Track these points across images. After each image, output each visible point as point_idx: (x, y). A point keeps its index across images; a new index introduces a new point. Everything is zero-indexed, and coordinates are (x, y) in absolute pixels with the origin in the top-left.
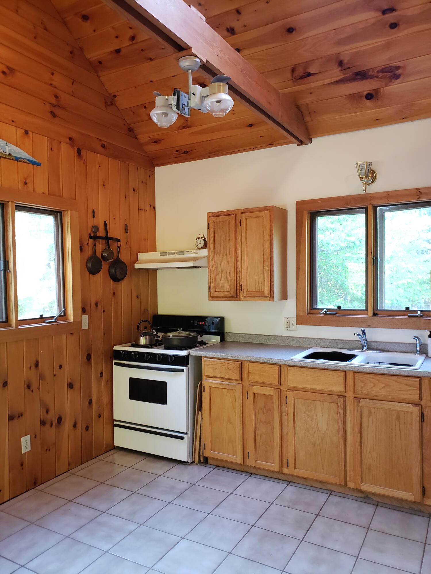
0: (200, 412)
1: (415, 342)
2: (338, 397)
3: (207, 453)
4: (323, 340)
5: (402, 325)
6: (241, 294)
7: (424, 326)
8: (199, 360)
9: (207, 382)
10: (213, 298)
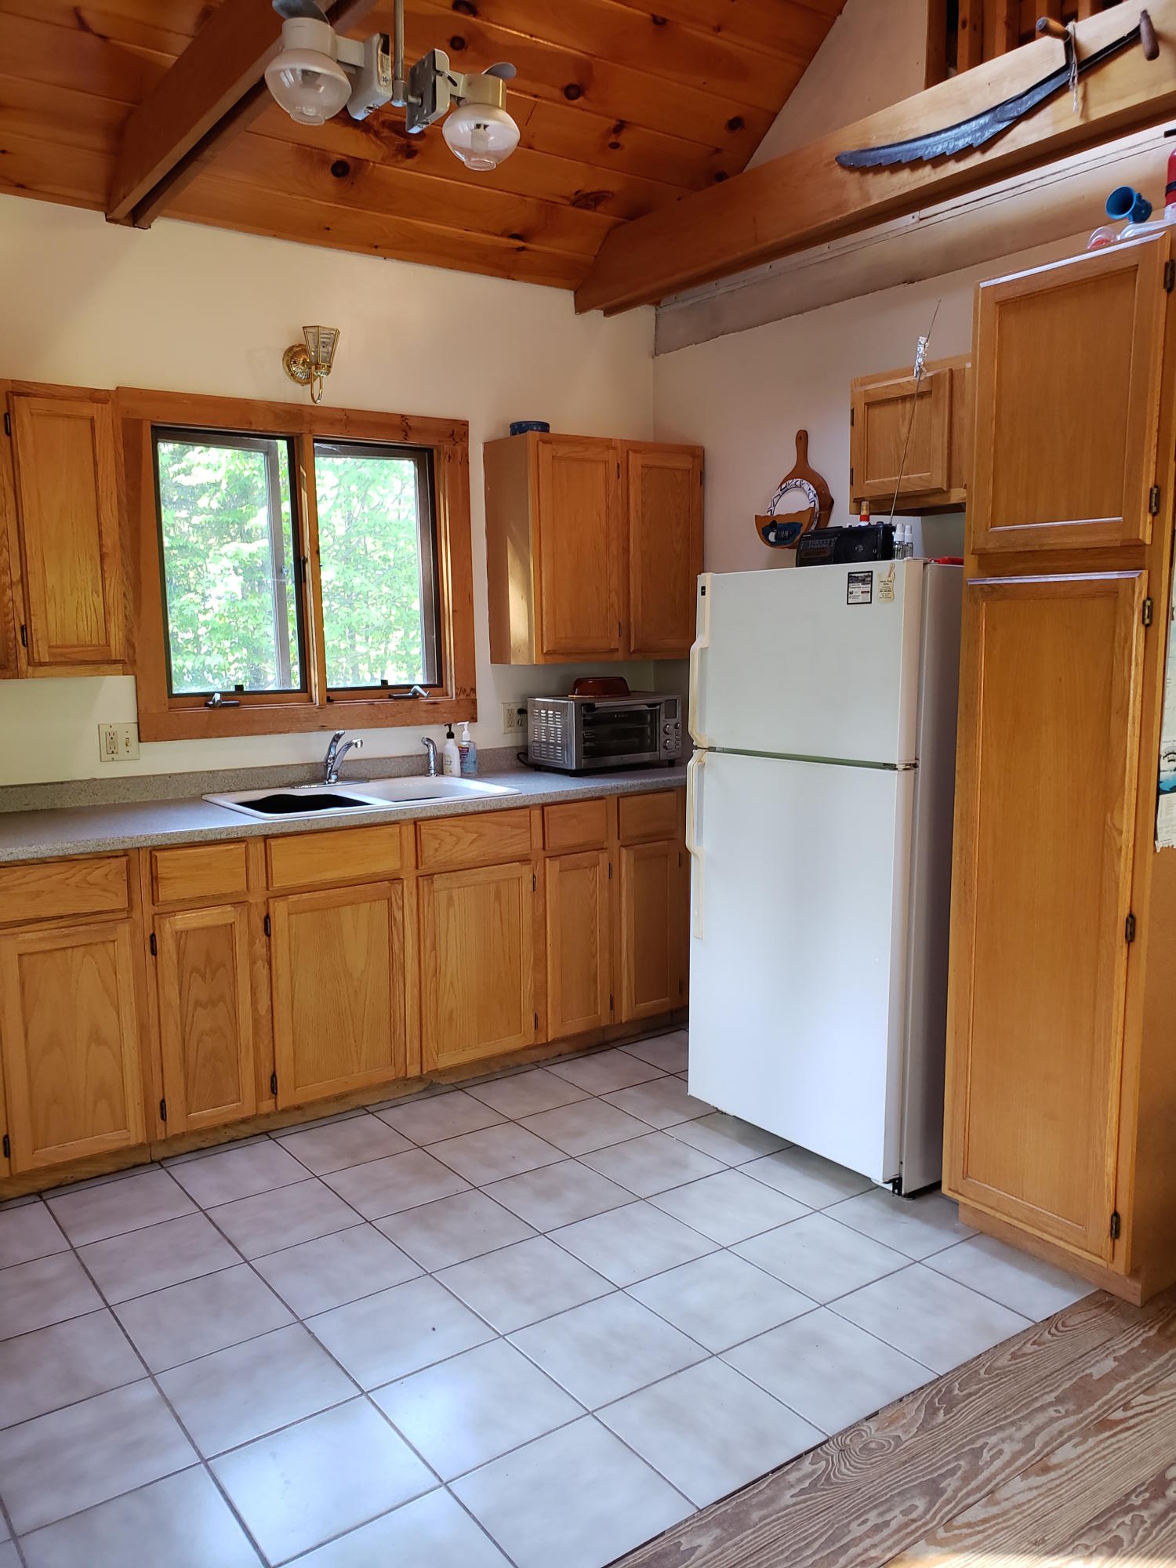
1: (426, 752)
2: (392, 884)
4: (220, 773)
5: (387, 718)
6: (23, 657)
7: (426, 718)
9: (9, 944)
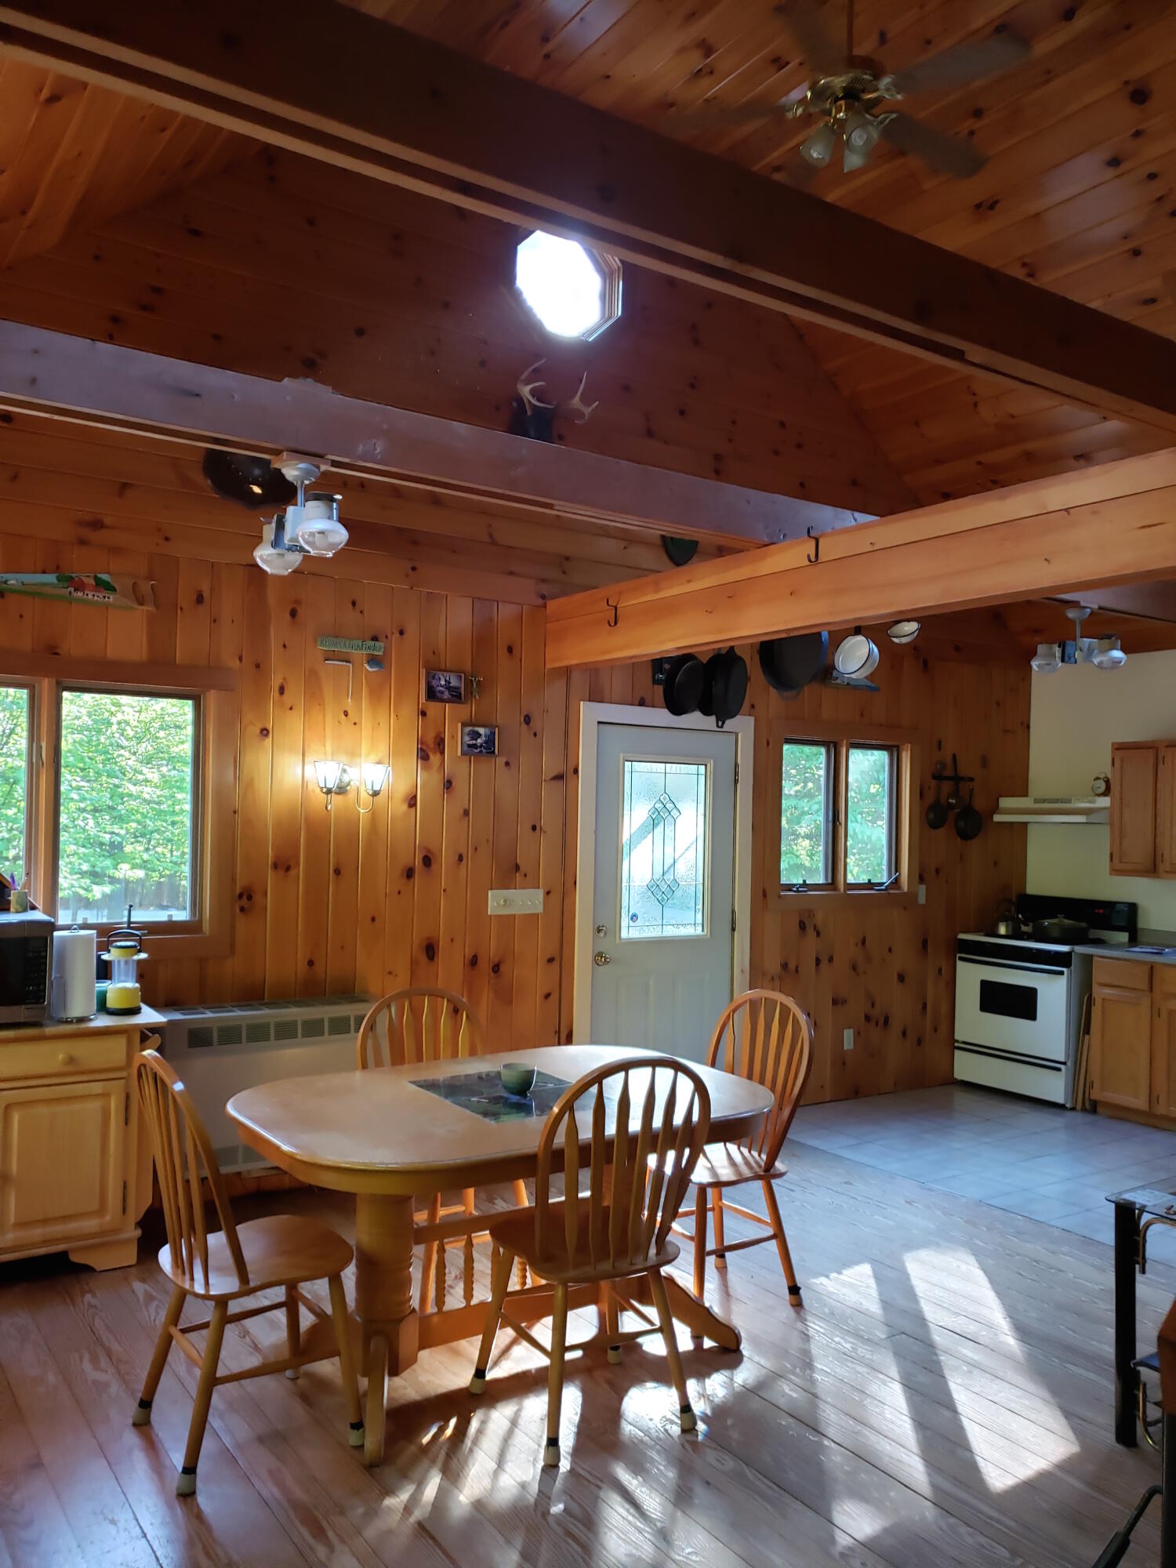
0: (1087, 1037)
3: (1096, 1094)
6: (1162, 867)
8: (1088, 960)
9: (1099, 992)
10: (1115, 871)
